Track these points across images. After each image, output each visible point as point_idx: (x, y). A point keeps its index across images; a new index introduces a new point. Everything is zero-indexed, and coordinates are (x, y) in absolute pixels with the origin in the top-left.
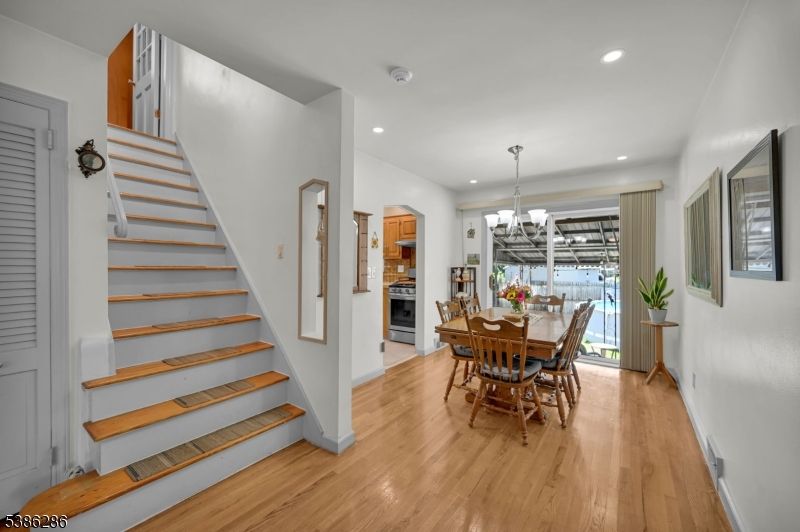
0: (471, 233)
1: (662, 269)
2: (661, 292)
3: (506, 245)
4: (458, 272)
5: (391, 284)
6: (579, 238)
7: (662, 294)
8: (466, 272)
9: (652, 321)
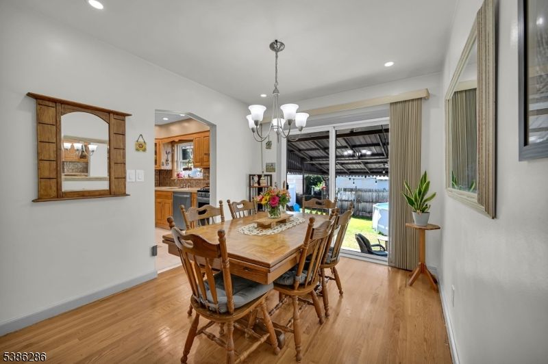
0: (269, 145)
1: (426, 172)
2: (424, 195)
3: (312, 158)
4: (256, 179)
5: (199, 189)
6: (364, 151)
7: (425, 198)
8: (262, 178)
9: (416, 225)
